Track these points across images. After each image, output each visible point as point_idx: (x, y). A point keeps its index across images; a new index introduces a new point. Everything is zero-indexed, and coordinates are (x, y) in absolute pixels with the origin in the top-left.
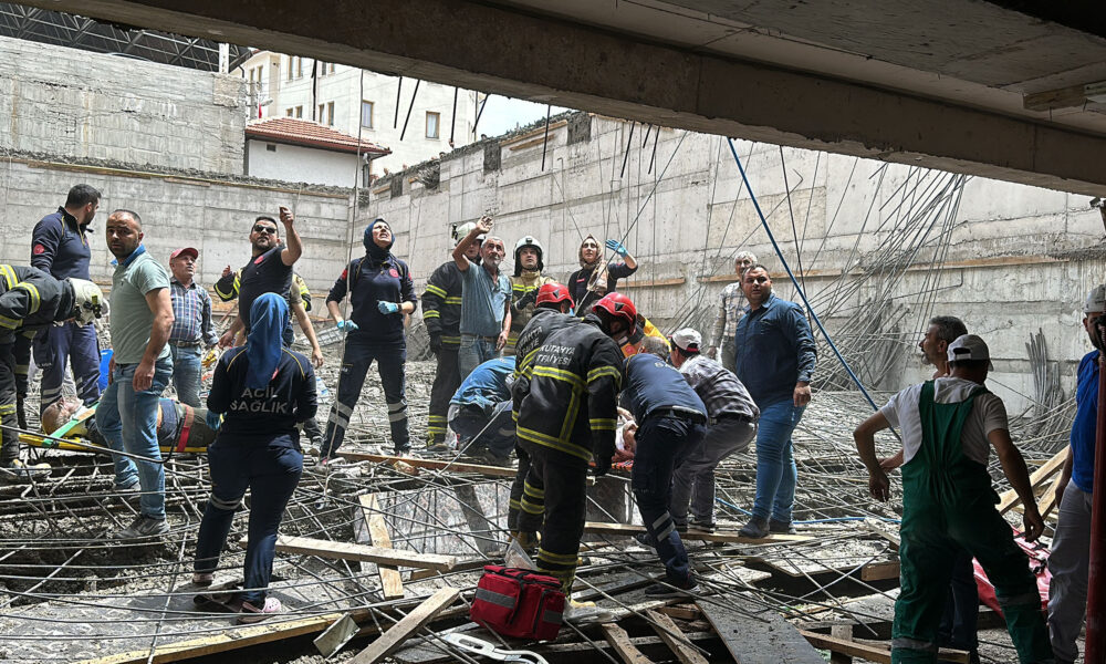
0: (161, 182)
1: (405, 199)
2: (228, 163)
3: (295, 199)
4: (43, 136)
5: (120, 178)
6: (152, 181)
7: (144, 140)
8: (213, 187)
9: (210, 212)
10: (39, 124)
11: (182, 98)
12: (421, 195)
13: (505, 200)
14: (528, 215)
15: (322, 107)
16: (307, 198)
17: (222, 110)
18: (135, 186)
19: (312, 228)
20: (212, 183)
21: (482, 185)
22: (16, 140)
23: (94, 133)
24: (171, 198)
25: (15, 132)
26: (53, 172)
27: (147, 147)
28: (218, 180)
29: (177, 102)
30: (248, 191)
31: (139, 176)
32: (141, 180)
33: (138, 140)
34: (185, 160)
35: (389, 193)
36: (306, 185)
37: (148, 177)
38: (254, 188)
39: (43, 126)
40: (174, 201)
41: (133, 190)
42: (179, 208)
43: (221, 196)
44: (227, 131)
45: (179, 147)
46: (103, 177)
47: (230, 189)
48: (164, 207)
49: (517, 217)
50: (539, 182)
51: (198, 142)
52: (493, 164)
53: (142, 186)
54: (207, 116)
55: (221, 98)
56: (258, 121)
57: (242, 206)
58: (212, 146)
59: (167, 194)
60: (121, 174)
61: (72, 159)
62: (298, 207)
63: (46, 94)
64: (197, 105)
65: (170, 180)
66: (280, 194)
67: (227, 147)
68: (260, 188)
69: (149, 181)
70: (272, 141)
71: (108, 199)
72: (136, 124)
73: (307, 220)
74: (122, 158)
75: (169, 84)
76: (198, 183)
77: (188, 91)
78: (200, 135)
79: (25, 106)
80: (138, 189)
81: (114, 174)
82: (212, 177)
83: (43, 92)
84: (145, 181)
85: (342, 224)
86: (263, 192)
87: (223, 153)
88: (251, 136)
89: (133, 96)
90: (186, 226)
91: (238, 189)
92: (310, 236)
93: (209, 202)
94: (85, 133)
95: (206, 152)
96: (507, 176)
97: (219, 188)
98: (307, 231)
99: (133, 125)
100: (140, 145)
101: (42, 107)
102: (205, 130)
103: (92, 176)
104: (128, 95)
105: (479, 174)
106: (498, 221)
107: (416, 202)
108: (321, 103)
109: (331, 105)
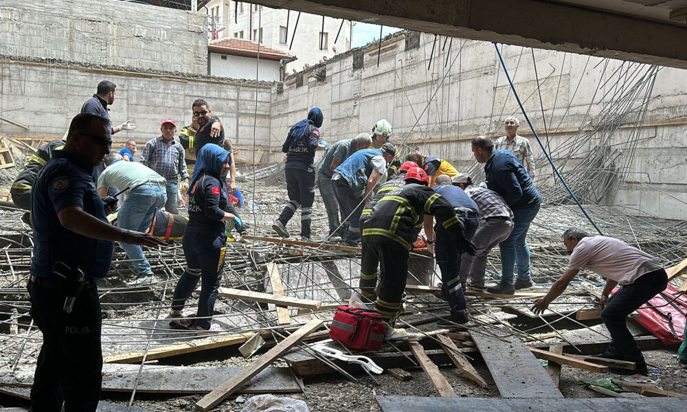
0: (158, 80)
1: (305, 88)
2: (198, 68)
3: (239, 89)
4: (88, 52)
5: (134, 78)
6: (153, 79)
7: (148, 54)
8: (189, 82)
9: (188, 98)
10: (85, 45)
11: (169, 27)
12: (315, 85)
13: (366, 87)
14: (381, 97)
15: (255, 31)
16: (246, 88)
17: (194, 34)
18: (143, 83)
19: (249, 107)
20: (189, 80)
21: (352, 78)
22: (72, 55)
23: (118, 50)
24: (165, 89)
25: (71, 50)
26: (94, 75)
27: (150, 58)
28: (192, 78)
29: (167, 30)
30: (210, 85)
31: (145, 77)
32: (146, 79)
33: (144, 54)
34: (172, 66)
35: (295, 85)
36: (245, 80)
37: (150, 77)
38: (214, 83)
39: (87, 46)
40: (167, 91)
41: (142, 85)
42: (169, 96)
43: (194, 88)
44: (197, 47)
45: (168, 58)
46: (124, 77)
47: (199, 83)
48: (161, 95)
49: (373, 98)
50: (387, 75)
51: (180, 55)
52: (358, 65)
53: (147, 83)
54: (185, 39)
55: (193, 27)
56: (216, 41)
57: (207, 94)
58: (188, 58)
59: (162, 87)
60: (135, 75)
61: (105, 67)
62: (240, 95)
63: (88, 27)
64: (179, 32)
65: (164, 78)
66: (229, 86)
67: (197, 57)
68: (218, 83)
69: (151, 80)
70: (224, 53)
71: (127, 91)
72: (143, 44)
73: (246, 102)
74: (135, 66)
75: (162, 19)
76: (180, 80)
77: (173, 23)
78: (181, 50)
79: (76, 34)
80: (145, 84)
81: (130, 75)
82: (189, 76)
83: (87, 25)
84: (149, 79)
85: (267, 105)
86: (219, 85)
87: (195, 61)
88: (212, 50)
89: (140, 26)
90: (174, 107)
91: (204, 84)
92: (248, 112)
93: (187, 92)
94: (112, 51)
95: (185, 61)
96: (367, 72)
97: (193, 83)
98: (246, 109)
99: (140, 45)
100: (145, 57)
101: (86, 35)
102: (184, 47)
103: (117, 76)
104: (137, 26)
105: (350, 72)
106: (361, 101)
107: (311, 90)
108: (254, 29)
109: (261, 30)
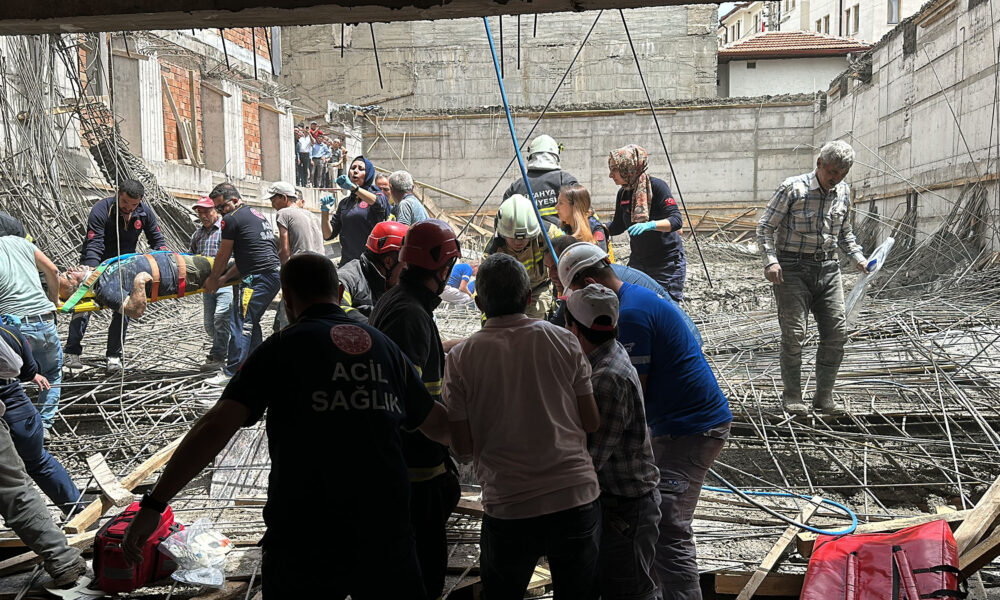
0: (634, 116)
2: (702, 88)
3: (757, 112)
4: (547, 91)
5: (600, 118)
6: (626, 117)
7: (627, 80)
8: (679, 113)
9: (677, 137)
10: (544, 81)
11: (659, 35)
12: (859, 92)
13: (920, 85)
14: (937, 100)
15: (848, 12)
16: (771, 110)
17: (695, 39)
18: (612, 123)
19: (775, 139)
20: (677, 110)
21: (903, 72)
22: (527, 97)
23: (587, 81)
24: (642, 129)
25: (526, 91)
26: (548, 120)
27: (630, 86)
28: (683, 106)
29: (655, 40)
30: (712, 112)
31: (615, 114)
32: (617, 117)
33: (622, 80)
34: (663, 92)
35: (839, 94)
36: (769, 97)
37: (622, 114)
38: (717, 108)
39: (546, 82)
40: (645, 132)
41: (610, 126)
42: (649, 137)
43: (687, 121)
44: (701, 57)
45: (657, 80)
46: (586, 119)
47: (694, 113)
48: (637, 138)
50: (946, 59)
51: (674, 73)
52: (910, 49)
53: (618, 122)
54: (681, 48)
55: (695, 28)
56: (727, 46)
57: (706, 127)
58: (687, 75)
59: (639, 126)
60: (601, 114)
61: (561, 108)
62: (761, 120)
63: (546, 54)
64: (671, 40)
65: (641, 113)
66: (743, 111)
67: (701, 73)
68: (723, 108)
69: (623, 117)
70: (752, 59)
71: (591, 137)
72: (620, 67)
73: (771, 132)
74: (600, 97)
75: (647, 24)
76: (665, 112)
77: (664, 27)
78: (675, 66)
79: (532, 68)
80: (615, 125)
81: (595, 115)
82: (678, 104)
84: (620, 117)
85: (806, 131)
86: (726, 111)
87: (697, 80)
88: (725, 61)
89: (616, 42)
90: (655, 153)
91: (702, 112)
92: (774, 147)
93: (676, 128)
94: (578, 82)
95: (682, 81)
96: (921, 58)
97: (685, 114)
98: (771, 143)
99: (617, 69)
100: (624, 85)
101: (545, 66)
102: (680, 61)
103: (577, 119)
104: (612, 42)
105: (900, 60)
107: (860, 97)
108: (847, 8)
109: (857, 7)
